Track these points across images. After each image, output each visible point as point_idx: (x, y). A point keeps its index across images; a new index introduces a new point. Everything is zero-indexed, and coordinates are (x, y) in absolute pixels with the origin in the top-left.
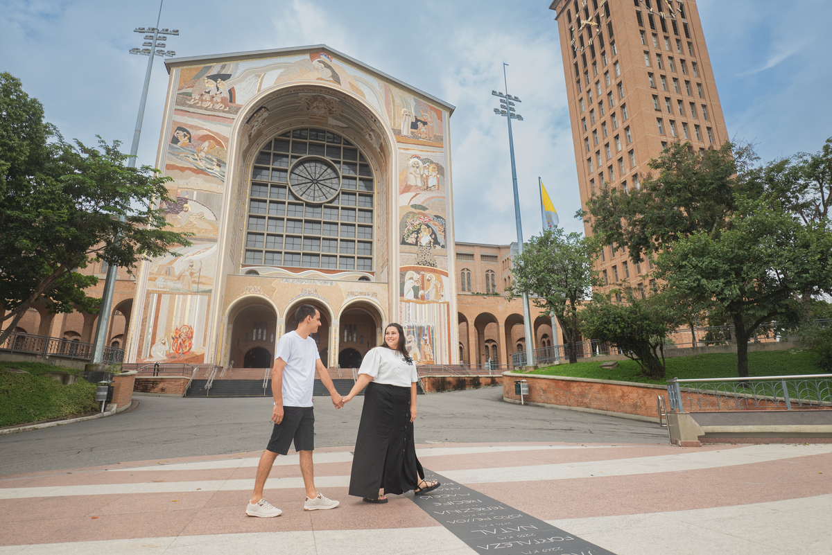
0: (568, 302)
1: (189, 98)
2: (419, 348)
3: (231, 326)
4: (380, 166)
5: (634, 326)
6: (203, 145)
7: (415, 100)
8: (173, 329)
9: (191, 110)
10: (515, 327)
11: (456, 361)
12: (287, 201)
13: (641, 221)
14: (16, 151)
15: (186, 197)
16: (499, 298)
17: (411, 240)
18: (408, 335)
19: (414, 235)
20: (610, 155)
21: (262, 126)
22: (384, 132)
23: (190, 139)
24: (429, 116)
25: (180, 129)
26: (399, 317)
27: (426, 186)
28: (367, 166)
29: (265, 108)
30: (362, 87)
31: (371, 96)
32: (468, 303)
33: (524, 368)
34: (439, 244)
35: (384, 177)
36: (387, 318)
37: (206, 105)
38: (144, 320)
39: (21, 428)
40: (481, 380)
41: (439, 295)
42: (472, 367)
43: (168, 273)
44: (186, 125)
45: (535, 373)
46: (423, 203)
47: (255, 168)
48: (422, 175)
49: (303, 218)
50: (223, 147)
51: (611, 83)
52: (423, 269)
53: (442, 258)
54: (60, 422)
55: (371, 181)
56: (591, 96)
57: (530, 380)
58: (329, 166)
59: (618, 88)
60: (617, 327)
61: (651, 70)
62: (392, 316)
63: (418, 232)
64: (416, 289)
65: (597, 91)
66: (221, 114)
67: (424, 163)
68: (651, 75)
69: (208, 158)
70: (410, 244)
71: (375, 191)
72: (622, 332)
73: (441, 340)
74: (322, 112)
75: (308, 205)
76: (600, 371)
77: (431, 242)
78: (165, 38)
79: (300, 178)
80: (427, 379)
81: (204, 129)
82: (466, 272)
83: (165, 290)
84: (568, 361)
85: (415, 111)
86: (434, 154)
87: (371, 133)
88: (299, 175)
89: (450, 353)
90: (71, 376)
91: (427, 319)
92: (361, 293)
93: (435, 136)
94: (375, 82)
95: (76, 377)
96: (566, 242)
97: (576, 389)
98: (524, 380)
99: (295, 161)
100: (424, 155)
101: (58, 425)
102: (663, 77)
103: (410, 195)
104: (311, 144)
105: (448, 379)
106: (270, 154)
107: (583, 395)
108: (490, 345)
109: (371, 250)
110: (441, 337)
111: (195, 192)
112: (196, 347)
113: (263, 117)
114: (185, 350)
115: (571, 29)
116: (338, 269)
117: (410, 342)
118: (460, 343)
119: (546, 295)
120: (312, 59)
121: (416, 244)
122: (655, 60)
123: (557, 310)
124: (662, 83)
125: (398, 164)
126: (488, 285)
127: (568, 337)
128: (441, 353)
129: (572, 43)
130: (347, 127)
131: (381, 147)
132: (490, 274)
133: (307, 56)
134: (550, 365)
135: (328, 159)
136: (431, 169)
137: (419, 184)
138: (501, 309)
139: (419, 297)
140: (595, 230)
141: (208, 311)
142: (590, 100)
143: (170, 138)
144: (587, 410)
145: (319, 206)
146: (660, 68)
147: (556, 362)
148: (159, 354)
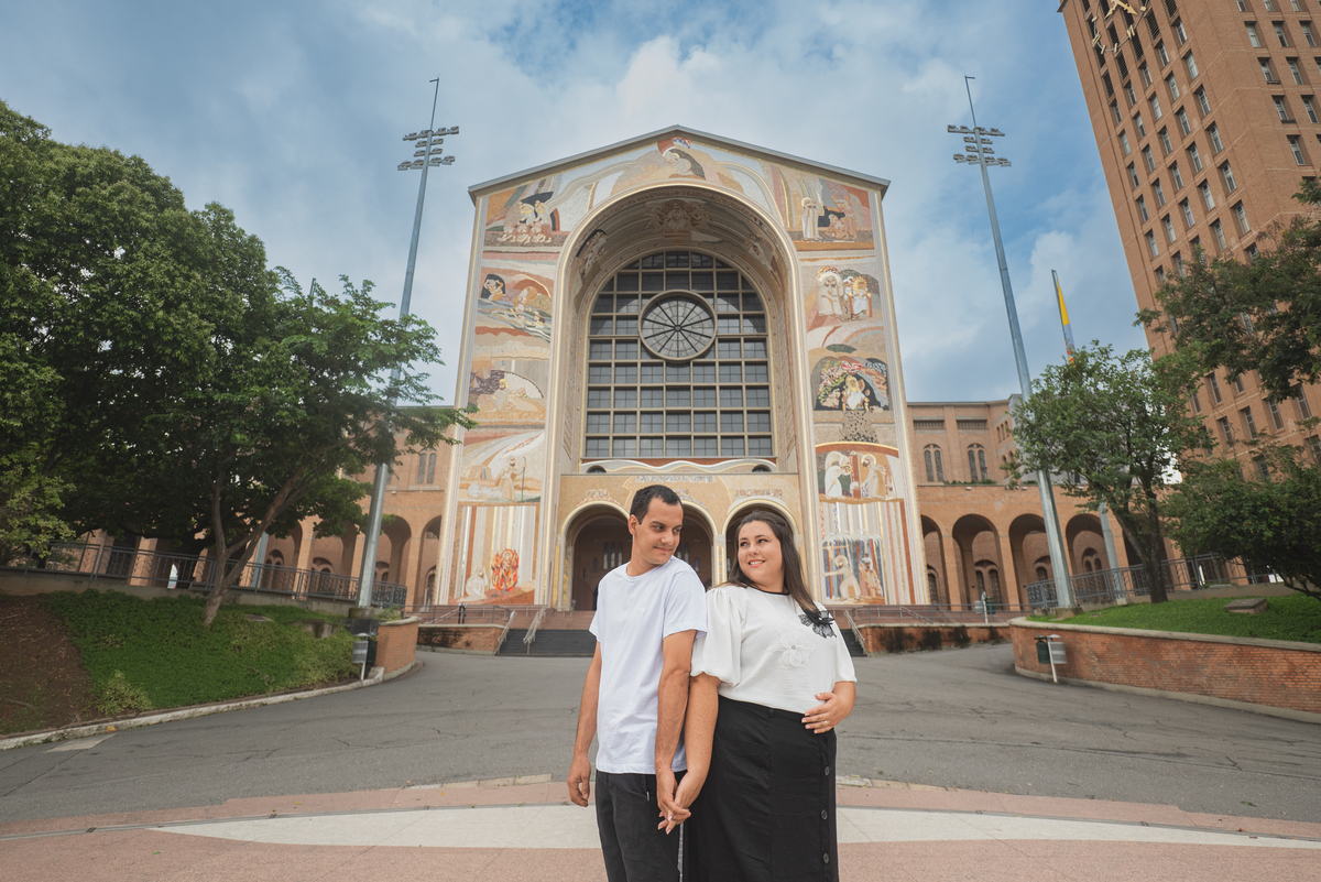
0: (1136, 481)
1: (500, 233)
2: (857, 576)
3: (571, 549)
4: (775, 293)
5: (1308, 523)
6: (521, 295)
7: (822, 182)
8: (493, 556)
9: (504, 249)
10: (1029, 537)
11: (923, 597)
12: (639, 361)
13: (1284, 317)
14: (227, 308)
15: (502, 369)
16: (994, 489)
17: (832, 401)
18: (836, 555)
19: (836, 393)
20: (1192, 219)
21: (599, 258)
22: (776, 239)
23: (503, 289)
24: (846, 203)
25: (491, 277)
26: (819, 526)
27: (849, 314)
28: (755, 295)
29: (601, 231)
30: (737, 177)
31: (752, 189)
32: (939, 500)
33: (1052, 612)
34: (878, 404)
35: (782, 308)
36: (801, 529)
37: (521, 239)
38: (456, 544)
39: (244, 703)
40: (969, 633)
41: (885, 487)
42: (953, 609)
43: (484, 476)
44: (497, 270)
45: (1078, 623)
46: (847, 340)
47: (594, 319)
48: (842, 298)
49: (663, 385)
50: (545, 293)
51: (1181, 93)
52: (854, 447)
53: (885, 427)
54: (298, 695)
55: (762, 317)
56: (1141, 123)
57: (1068, 636)
58: (698, 302)
59: (1196, 99)
60: (1264, 527)
61: (1264, 53)
62: (808, 526)
63: (842, 387)
64: (845, 481)
65: (1153, 112)
66: (542, 249)
67: (844, 277)
68: (1264, 61)
69: (528, 312)
70: (830, 409)
71: (770, 332)
72: (1278, 535)
73: (894, 564)
74: (682, 224)
75: (670, 364)
76: (1224, 620)
77: (864, 402)
78: (441, 141)
79: (656, 326)
80: (869, 630)
81: (520, 273)
82: (932, 450)
83: (480, 501)
84: (1147, 598)
85: (823, 199)
86: (861, 262)
87: (757, 244)
88: (654, 322)
89: (911, 585)
90: (326, 626)
91: (867, 529)
92: (756, 492)
93: (859, 232)
94: (756, 166)
95: (334, 626)
96: (1120, 368)
97: (1172, 655)
98: (1054, 636)
99: (647, 302)
100: (843, 265)
101: (296, 699)
102: (1292, 60)
103: (824, 330)
104: (669, 275)
105: (907, 631)
106: (611, 296)
107: (1190, 667)
108: (985, 571)
109: (770, 423)
110: (893, 558)
111: (513, 362)
112: (524, 581)
113: (599, 245)
114: (509, 586)
115: (1089, 21)
116: (719, 456)
117: (840, 567)
118: (929, 567)
119: (1088, 472)
120: (661, 149)
121: (840, 408)
122: (1272, 34)
123: (1112, 500)
124: (1292, 71)
125: (801, 284)
126: (973, 469)
127: (1143, 552)
128: (896, 585)
129: (1094, 42)
130: (720, 242)
131: (774, 263)
132: (976, 451)
133: (654, 147)
134: (1107, 605)
135: (694, 292)
136: (855, 285)
137: (838, 311)
138: (1001, 508)
139: (851, 492)
140: (1180, 344)
141: (537, 528)
142: (1141, 132)
143: (479, 291)
144: (1205, 699)
145: (686, 363)
146: (1284, 45)
147: (1121, 601)
148: (476, 591)
